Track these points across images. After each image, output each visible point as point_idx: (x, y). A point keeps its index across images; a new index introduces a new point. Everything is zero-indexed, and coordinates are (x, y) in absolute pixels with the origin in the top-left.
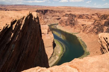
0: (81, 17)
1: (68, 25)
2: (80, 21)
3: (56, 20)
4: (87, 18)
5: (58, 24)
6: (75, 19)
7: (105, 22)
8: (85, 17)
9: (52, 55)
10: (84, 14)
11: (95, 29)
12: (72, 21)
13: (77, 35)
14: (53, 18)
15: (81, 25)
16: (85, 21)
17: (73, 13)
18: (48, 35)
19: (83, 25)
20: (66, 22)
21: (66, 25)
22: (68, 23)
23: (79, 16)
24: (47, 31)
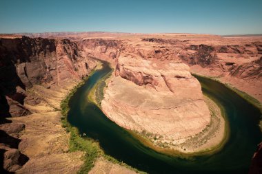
0: (223, 49)
1: (195, 64)
2: (223, 58)
4: (235, 53)
6: (212, 54)
8: (230, 49)
10: (229, 44)
12: (204, 57)
13: (221, 81)
15: (224, 64)
16: (232, 56)
19: (230, 64)
20: (192, 58)
21: (192, 63)
22: (196, 60)
23: (219, 48)
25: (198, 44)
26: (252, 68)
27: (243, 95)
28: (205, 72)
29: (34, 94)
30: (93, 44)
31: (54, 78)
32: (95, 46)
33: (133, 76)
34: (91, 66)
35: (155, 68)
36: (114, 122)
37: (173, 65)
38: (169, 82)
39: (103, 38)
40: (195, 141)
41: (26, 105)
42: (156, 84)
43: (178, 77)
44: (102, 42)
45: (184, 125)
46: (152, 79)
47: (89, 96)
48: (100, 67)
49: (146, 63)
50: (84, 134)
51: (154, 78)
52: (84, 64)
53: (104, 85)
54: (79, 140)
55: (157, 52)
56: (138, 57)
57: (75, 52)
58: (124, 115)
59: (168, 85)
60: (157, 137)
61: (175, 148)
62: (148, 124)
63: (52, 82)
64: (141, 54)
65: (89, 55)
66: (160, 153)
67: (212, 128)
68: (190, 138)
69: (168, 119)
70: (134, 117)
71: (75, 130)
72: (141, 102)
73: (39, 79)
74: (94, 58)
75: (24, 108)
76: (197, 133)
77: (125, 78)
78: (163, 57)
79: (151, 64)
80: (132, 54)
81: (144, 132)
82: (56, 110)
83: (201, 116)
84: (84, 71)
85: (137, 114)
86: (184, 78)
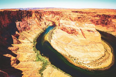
1: (99, 24)
2: (115, 21)
6: (109, 19)
12: (104, 21)
13: (113, 34)
20: (97, 22)
22: (99, 22)
23: (114, 16)
25: (101, 14)
28: (104, 29)
29: (22, 35)
30: (49, 13)
31: (31, 28)
32: (49, 14)
33: (67, 29)
34: (47, 24)
35: (77, 26)
36: (56, 50)
37: (86, 24)
38: (84, 33)
39: (53, 11)
40: (95, 63)
41: (19, 40)
42: (77, 33)
43: (89, 31)
44: (52, 12)
45: (90, 55)
46: (75, 31)
47: (45, 38)
48: (51, 24)
49: (73, 23)
50: (43, 54)
51: (77, 31)
52: (44, 23)
53: (52, 33)
54: (40, 56)
55: (79, 18)
56: (70, 20)
57: (40, 17)
58: (61, 47)
60: (76, 59)
61: (84, 65)
63: (30, 30)
64: (71, 19)
65: (47, 19)
67: (105, 58)
68: (92, 61)
69: (82, 51)
70: (66, 49)
71: (39, 52)
72: (69, 42)
73: (25, 28)
74: (49, 20)
75: (18, 41)
76: (97, 59)
77: (62, 30)
78: (82, 21)
79: (76, 24)
80: (66, 19)
81: (70, 56)
82: (31, 42)
83: (99, 51)
84: (44, 26)
85: (67, 47)
86: (92, 31)
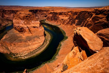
0: (61, 14)
2: (61, 17)
3: (44, 17)
4: (65, 15)
5: (46, 20)
6: (57, 16)
7: (76, 17)
9: (44, 41)
10: (63, 12)
11: (70, 22)
12: (55, 17)
13: (59, 27)
14: (42, 15)
15: (61, 20)
16: (64, 17)
17: (55, 11)
18: (40, 28)
19: (62, 20)
20: (51, 18)
21: (52, 20)
22: (53, 19)
23: (59, 13)
24: (39, 25)
26: (67, 21)
27: (62, 32)
30: (9, 12)
32: (10, 14)
33: (17, 28)
35: (25, 24)
38: (31, 29)
39: (13, 9)
40: (31, 53)
42: (25, 31)
43: (34, 27)
44: (13, 12)
45: (30, 48)
48: (10, 24)
49: (22, 22)
51: (24, 28)
55: (27, 16)
58: (5, 47)
59: (30, 31)
60: (16, 55)
61: (21, 58)
62: (15, 49)
64: (20, 18)
66: (13, 61)
67: (41, 47)
69: (24, 46)
70: (9, 48)
72: (15, 40)
76: (34, 50)
78: (29, 19)
79: (24, 22)
80: (17, 18)
81: (11, 53)
83: (39, 43)
85: (11, 46)
86: (37, 27)
